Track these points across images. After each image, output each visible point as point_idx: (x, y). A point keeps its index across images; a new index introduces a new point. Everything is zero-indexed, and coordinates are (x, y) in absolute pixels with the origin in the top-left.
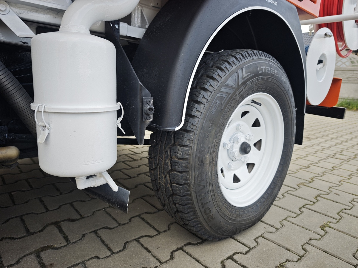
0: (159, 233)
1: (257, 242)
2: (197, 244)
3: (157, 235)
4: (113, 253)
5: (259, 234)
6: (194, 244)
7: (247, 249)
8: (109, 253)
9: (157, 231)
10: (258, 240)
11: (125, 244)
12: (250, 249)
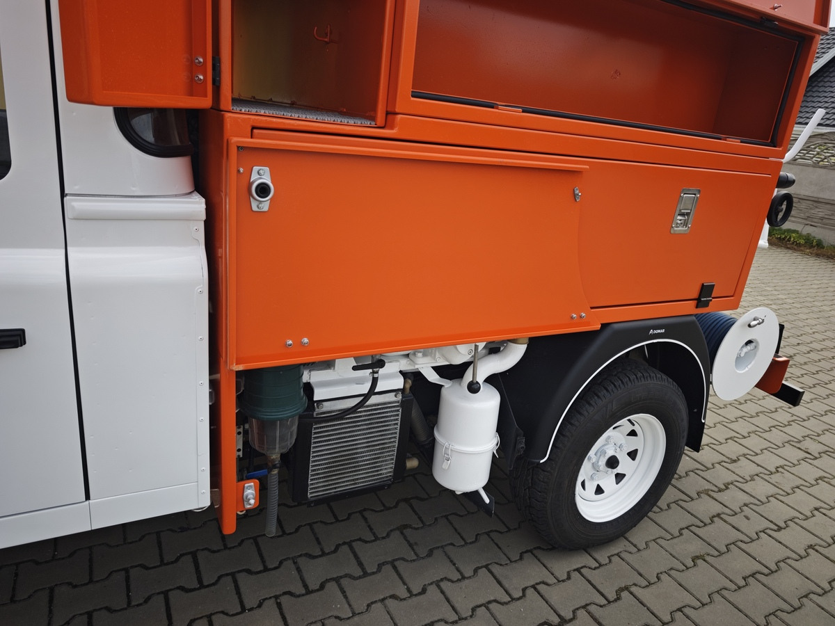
0: (509, 530)
1: (610, 561)
2: (547, 550)
3: (506, 532)
4: (466, 543)
5: (616, 552)
6: (543, 549)
7: (598, 565)
8: (463, 543)
9: (507, 527)
10: (613, 558)
11: (477, 535)
12: (601, 565)
